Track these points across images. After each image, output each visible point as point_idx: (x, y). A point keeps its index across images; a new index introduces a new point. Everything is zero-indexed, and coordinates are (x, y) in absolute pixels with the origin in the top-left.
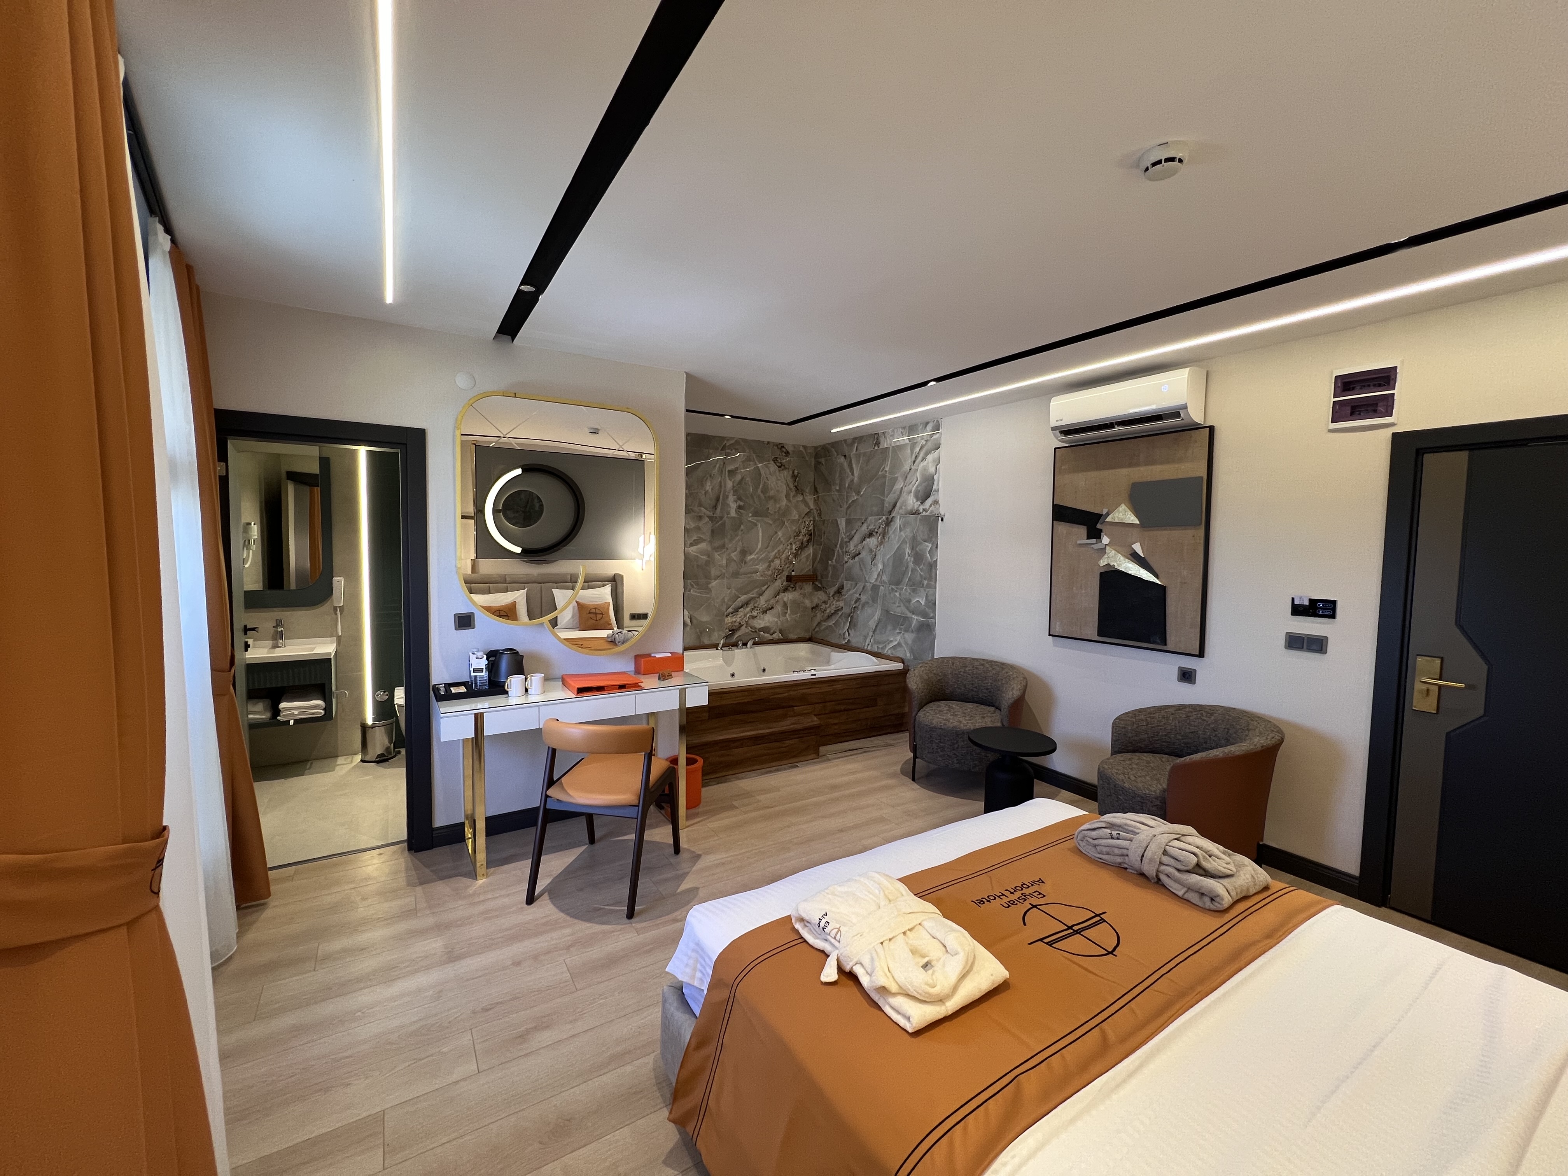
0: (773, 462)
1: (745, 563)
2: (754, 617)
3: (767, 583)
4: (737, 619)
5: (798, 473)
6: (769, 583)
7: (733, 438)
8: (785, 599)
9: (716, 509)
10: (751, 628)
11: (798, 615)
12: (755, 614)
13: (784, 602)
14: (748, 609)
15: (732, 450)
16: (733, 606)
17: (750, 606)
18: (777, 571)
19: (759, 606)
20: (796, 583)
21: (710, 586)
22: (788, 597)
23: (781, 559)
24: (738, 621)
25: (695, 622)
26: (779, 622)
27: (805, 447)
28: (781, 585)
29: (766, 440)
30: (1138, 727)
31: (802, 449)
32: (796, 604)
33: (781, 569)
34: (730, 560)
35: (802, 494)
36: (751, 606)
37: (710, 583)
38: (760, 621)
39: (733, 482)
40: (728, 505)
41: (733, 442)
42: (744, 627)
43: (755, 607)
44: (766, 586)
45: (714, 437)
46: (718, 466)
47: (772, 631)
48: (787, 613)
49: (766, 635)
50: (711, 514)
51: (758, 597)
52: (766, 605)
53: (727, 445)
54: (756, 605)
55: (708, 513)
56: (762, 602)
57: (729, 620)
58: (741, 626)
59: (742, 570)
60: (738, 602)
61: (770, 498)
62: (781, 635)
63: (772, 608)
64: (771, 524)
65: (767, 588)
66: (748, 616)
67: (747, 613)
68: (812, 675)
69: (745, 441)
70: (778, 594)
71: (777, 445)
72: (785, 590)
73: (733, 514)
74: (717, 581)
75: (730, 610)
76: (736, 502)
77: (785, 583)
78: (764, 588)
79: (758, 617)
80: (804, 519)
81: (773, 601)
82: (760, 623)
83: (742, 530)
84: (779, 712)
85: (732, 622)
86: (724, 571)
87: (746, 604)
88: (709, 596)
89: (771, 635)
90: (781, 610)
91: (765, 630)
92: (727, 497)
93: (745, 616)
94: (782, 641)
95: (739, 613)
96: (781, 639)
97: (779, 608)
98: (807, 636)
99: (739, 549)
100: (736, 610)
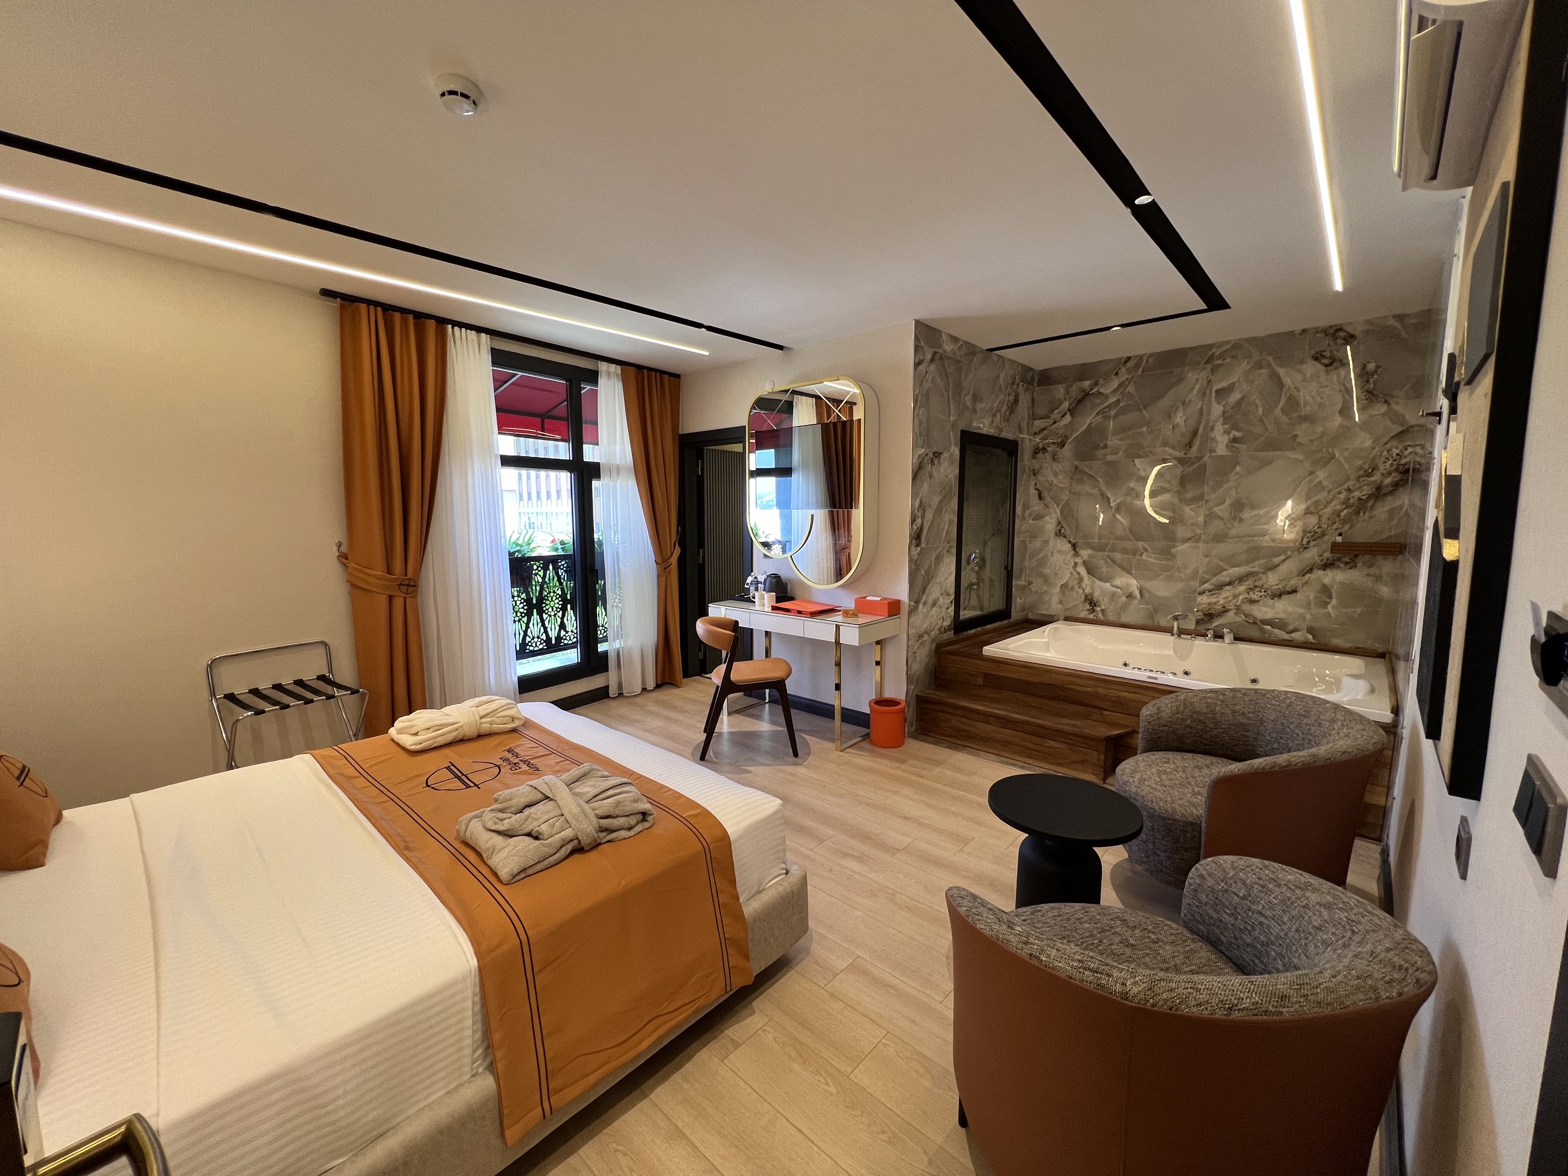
0: (1312, 362)
1: (1241, 520)
2: (1252, 602)
3: (1285, 552)
4: (1221, 599)
5: (1378, 367)
6: (1289, 553)
7: (1228, 342)
8: (1326, 581)
9: (1190, 447)
10: (1246, 616)
11: (1359, 610)
12: (1254, 596)
13: (1324, 585)
14: (1242, 588)
15: (1224, 359)
16: (1214, 580)
17: (1247, 583)
18: (1308, 535)
19: (1265, 586)
20: (1356, 556)
21: (1173, 551)
22: (1330, 577)
23: (1320, 516)
24: (1222, 602)
25: (1146, 595)
26: (1308, 616)
27: (1400, 317)
28: (1316, 558)
29: (1298, 328)
30: (1226, 891)
31: (1391, 322)
32: (1352, 593)
33: (1319, 531)
34: (1210, 517)
35: (1386, 401)
36: (1249, 583)
37: (1175, 547)
38: (1265, 609)
39: (1224, 406)
40: (1214, 440)
41: (1228, 346)
42: (1231, 614)
43: (1256, 587)
44: (1283, 557)
45: (1192, 349)
46: (1197, 386)
47: (1291, 628)
48: (1329, 603)
49: (1276, 631)
50: (1182, 455)
51: (1264, 573)
52: (1280, 586)
53: (1217, 354)
54: (1257, 584)
55: (1177, 454)
56: (1272, 580)
57: (1204, 600)
58: (1225, 611)
59: (1233, 532)
60: (1224, 577)
61: (1305, 418)
62: (1310, 637)
63: (1294, 591)
64: (1301, 461)
65: (1284, 560)
66: (1241, 597)
67: (1239, 595)
68: (1149, 677)
69: (1253, 341)
70: (1311, 571)
71: (1325, 331)
72: (1327, 565)
73: (1221, 450)
74: (1187, 545)
75: (1207, 586)
76: (1229, 434)
77: (1327, 555)
78: (1277, 560)
79: (1261, 602)
80: (1388, 446)
81: (1295, 582)
82: (1266, 612)
83: (1237, 474)
84: (1079, 708)
85: (1209, 604)
86: (1199, 532)
87: (1241, 579)
88: (1170, 563)
89: (1288, 633)
90: (1315, 598)
91: (1280, 625)
92: (1212, 429)
93: (1235, 597)
94: (1313, 646)
95: (1223, 592)
96: (1311, 643)
97: (1309, 593)
98: (1379, 647)
99: (1228, 502)
100: (1220, 587)
